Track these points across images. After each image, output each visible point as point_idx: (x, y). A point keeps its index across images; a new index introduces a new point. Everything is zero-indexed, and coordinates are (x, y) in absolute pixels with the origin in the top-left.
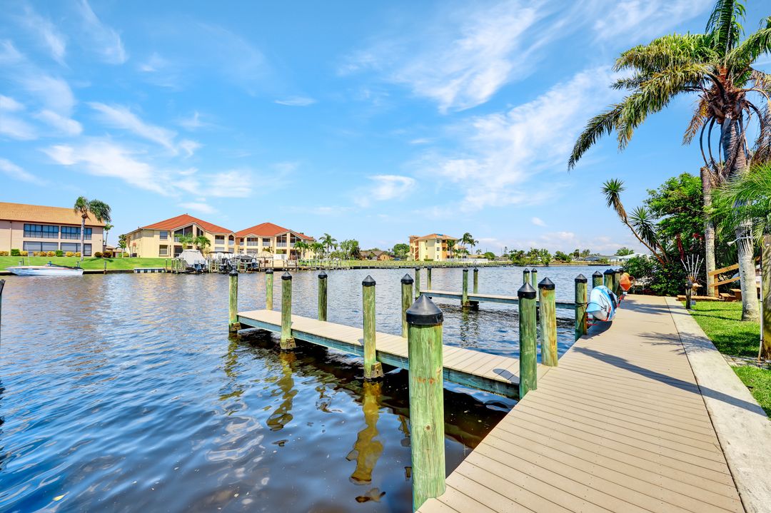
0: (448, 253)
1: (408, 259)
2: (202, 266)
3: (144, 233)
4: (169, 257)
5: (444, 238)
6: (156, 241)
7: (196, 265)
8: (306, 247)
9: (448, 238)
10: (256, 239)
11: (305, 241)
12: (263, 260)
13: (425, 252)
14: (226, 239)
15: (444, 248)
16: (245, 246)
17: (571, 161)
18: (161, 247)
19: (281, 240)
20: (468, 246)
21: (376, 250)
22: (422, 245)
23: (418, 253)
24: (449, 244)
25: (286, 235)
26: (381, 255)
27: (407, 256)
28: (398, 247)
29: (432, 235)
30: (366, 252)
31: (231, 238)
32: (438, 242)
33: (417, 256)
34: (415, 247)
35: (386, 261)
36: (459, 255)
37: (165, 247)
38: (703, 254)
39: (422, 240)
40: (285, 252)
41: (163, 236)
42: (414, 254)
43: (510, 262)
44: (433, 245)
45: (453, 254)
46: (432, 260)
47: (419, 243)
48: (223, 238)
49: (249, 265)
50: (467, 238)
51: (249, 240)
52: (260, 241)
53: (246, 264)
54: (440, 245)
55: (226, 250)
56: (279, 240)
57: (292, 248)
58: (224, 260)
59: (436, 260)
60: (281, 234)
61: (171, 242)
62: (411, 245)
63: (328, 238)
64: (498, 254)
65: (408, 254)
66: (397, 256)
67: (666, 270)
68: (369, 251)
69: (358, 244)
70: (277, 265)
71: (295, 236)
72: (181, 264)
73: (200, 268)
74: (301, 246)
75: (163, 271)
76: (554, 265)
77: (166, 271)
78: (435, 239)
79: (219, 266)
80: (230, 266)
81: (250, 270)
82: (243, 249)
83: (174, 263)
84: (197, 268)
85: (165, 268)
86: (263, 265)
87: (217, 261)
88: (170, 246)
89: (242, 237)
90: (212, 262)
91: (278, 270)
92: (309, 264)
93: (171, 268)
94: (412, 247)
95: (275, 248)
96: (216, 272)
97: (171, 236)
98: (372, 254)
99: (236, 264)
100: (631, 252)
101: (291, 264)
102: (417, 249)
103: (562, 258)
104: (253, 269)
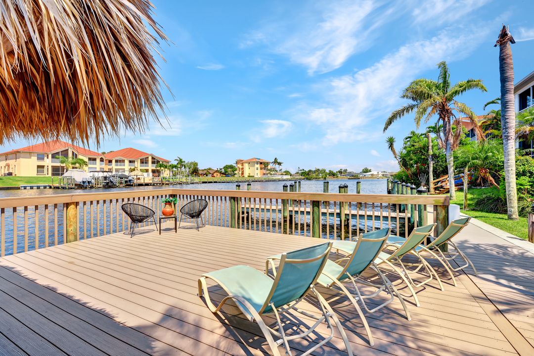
0: (265, 171)
1: (236, 176)
2: (89, 182)
3: (22, 155)
4: (47, 176)
5: (261, 161)
6: (34, 161)
7: (84, 182)
8: (166, 167)
9: (264, 161)
10: (123, 161)
11: (162, 162)
12: (135, 177)
13: (248, 171)
14: (98, 161)
15: (261, 169)
16: (114, 166)
17: (384, 130)
18: (39, 167)
19: (144, 161)
20: (277, 167)
21: (210, 169)
22: (246, 165)
23: (243, 171)
24: (264, 165)
25: (148, 158)
26: (215, 172)
27: (235, 174)
28: (226, 167)
29: (253, 159)
30: (203, 170)
31: (102, 160)
32: (257, 164)
33: (242, 174)
34: (241, 167)
35: (218, 177)
36: (271, 173)
37: (43, 167)
38: (428, 173)
39: (246, 163)
40: (147, 171)
41: (41, 158)
42: (240, 172)
43: (303, 177)
44: (254, 166)
45: (267, 172)
46: (253, 176)
47: (244, 164)
48: (95, 160)
49: (126, 182)
50: (275, 161)
51: (117, 161)
52: (127, 162)
53: (123, 180)
54: (258, 166)
55: (98, 169)
56: (142, 162)
57: (154, 168)
58: (105, 178)
59: (256, 176)
60: (144, 157)
61: (48, 162)
62: (238, 165)
63: (181, 160)
64: (293, 172)
65: (236, 172)
66: (227, 173)
67: (412, 181)
68: (205, 170)
69: (197, 165)
70: (147, 181)
71: (155, 159)
72: (69, 181)
73: (88, 184)
74: (160, 167)
75: (47, 187)
76: (329, 179)
77: (53, 187)
78: (255, 162)
79: (102, 183)
80: (112, 182)
81: (127, 185)
82: (111, 169)
83: (62, 180)
84: (85, 185)
85: (51, 185)
86: (135, 181)
87: (100, 178)
88: (48, 166)
89: (110, 159)
90: (97, 179)
91: (147, 185)
92: (171, 180)
93: (57, 185)
94: (239, 167)
95: (139, 168)
96: (100, 187)
97: (48, 158)
98: (207, 172)
99: (116, 181)
100: (370, 171)
101: (157, 180)
102: (242, 169)
103: (332, 174)
104: (129, 184)
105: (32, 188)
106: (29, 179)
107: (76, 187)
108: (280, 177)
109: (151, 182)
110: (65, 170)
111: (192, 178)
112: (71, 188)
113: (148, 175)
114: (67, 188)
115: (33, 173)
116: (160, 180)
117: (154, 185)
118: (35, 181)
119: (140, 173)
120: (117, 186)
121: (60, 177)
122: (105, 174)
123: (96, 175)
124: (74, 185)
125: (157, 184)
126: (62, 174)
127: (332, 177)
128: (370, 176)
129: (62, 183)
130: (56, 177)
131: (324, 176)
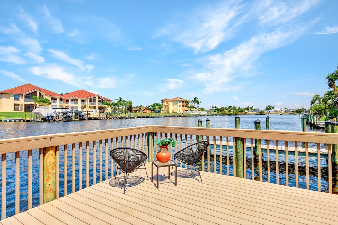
0: (186, 108)
1: (163, 112)
3: (4, 95)
4: (21, 112)
5: (183, 100)
6: (11, 101)
7: (48, 117)
8: (109, 105)
9: (185, 100)
10: (77, 100)
11: (106, 101)
12: (86, 113)
13: (173, 108)
14: (58, 100)
15: (183, 106)
16: (70, 104)
18: (16, 105)
19: (92, 101)
20: (196, 105)
21: (141, 106)
22: (171, 104)
23: (168, 108)
24: (185, 103)
25: (95, 97)
26: (145, 109)
28: (154, 105)
29: (176, 98)
31: (61, 99)
32: (180, 102)
33: (168, 110)
34: (166, 105)
35: (148, 113)
36: (191, 109)
37: (18, 105)
39: (171, 101)
40: (95, 108)
41: (17, 98)
42: (166, 109)
43: (216, 113)
44: (177, 104)
45: (188, 109)
46: (177, 112)
47: (169, 102)
48: (56, 99)
50: (196, 101)
51: (72, 100)
52: (79, 101)
53: (78, 115)
54: (180, 104)
55: (58, 107)
57: (100, 106)
58: (64, 113)
59: (179, 112)
60: (92, 97)
61: (22, 101)
62: (164, 103)
63: (121, 99)
65: (162, 109)
66: (155, 110)
68: (137, 107)
69: (132, 103)
70: (95, 116)
71: (101, 98)
72: (38, 116)
73: (51, 118)
74: (105, 104)
75: (21, 121)
76: (239, 115)
77: (25, 120)
78: (178, 101)
79: (62, 117)
80: (69, 117)
81: (80, 119)
82: (68, 106)
83: (32, 115)
84: (49, 119)
85: (24, 119)
86: (86, 116)
87: (61, 114)
88: (22, 104)
89: (67, 98)
90: (58, 114)
91: (95, 119)
92: (113, 115)
93: (29, 119)
94: (165, 105)
95: (89, 105)
96: (60, 121)
97: (22, 98)
98: (140, 109)
99: (72, 116)
100: (273, 108)
101: (103, 115)
102: (168, 106)
103: (241, 111)
104: (82, 118)
105: (10, 121)
106: (8, 115)
107: (43, 121)
108: (198, 113)
109: (98, 116)
110: (34, 107)
111: (130, 114)
112: (39, 122)
113: (96, 111)
114: (36, 121)
115: (11, 109)
116: (105, 115)
117: (100, 119)
118: (13, 116)
119: (90, 110)
120: (73, 120)
121: (31, 113)
122: (64, 110)
123: (57, 111)
124: (41, 119)
125: (102, 118)
126: (32, 110)
127: (241, 113)
128: (274, 112)
129: (32, 117)
130: (28, 113)
131: (235, 112)
